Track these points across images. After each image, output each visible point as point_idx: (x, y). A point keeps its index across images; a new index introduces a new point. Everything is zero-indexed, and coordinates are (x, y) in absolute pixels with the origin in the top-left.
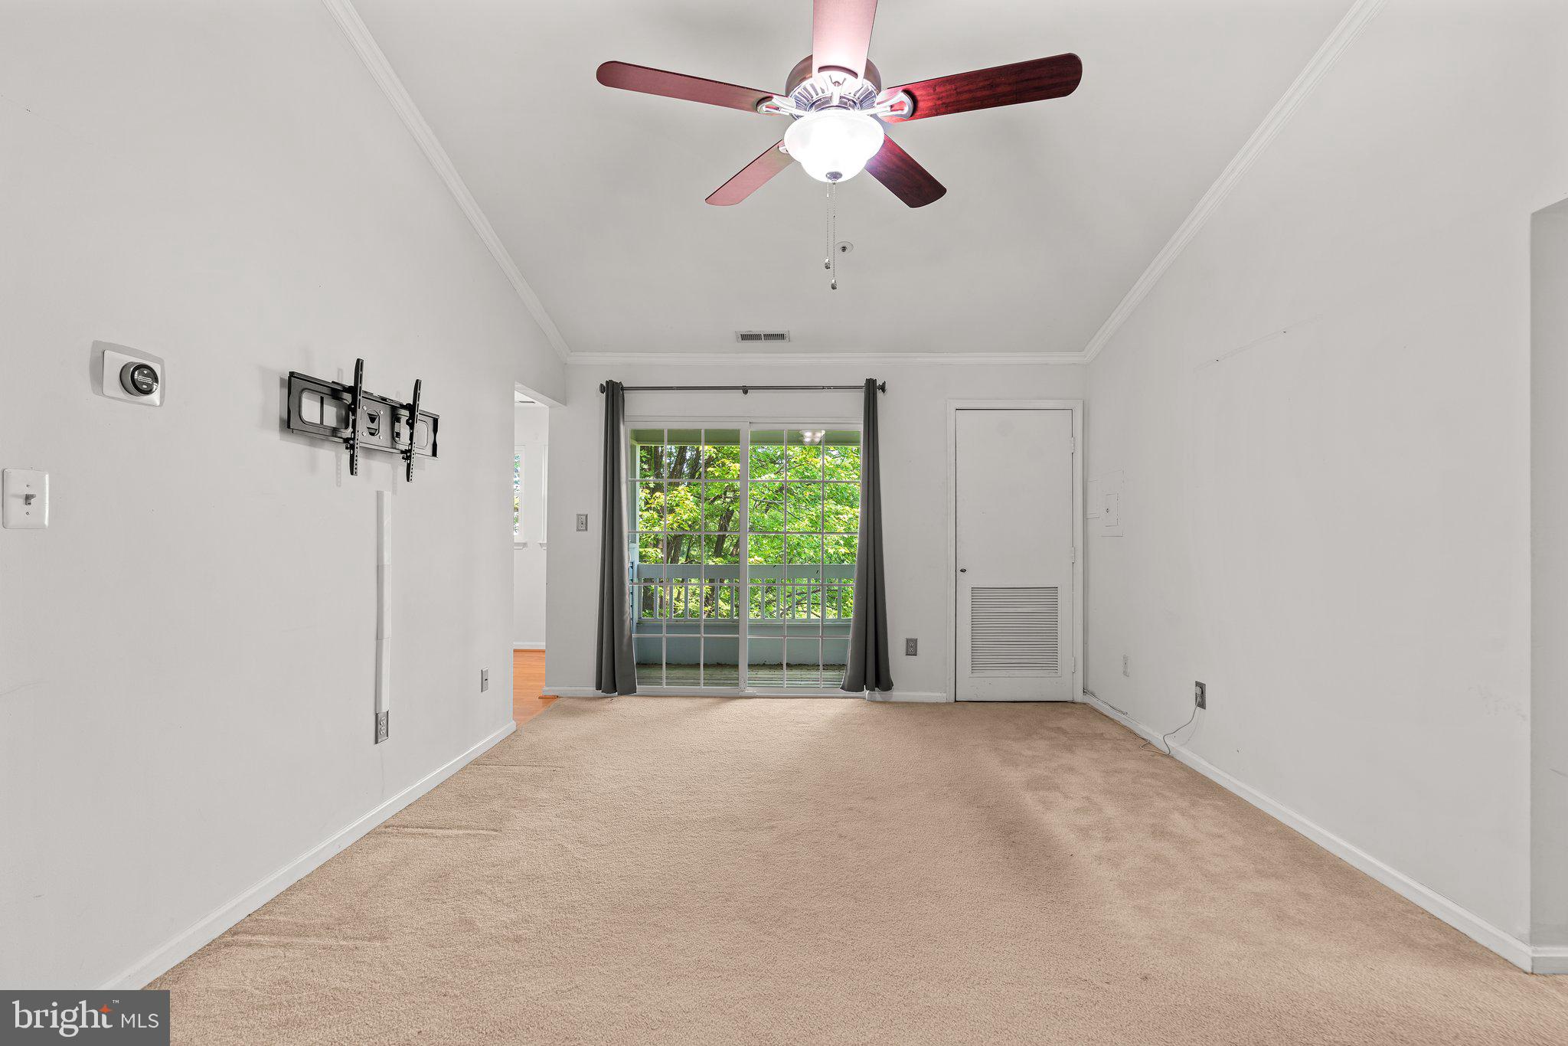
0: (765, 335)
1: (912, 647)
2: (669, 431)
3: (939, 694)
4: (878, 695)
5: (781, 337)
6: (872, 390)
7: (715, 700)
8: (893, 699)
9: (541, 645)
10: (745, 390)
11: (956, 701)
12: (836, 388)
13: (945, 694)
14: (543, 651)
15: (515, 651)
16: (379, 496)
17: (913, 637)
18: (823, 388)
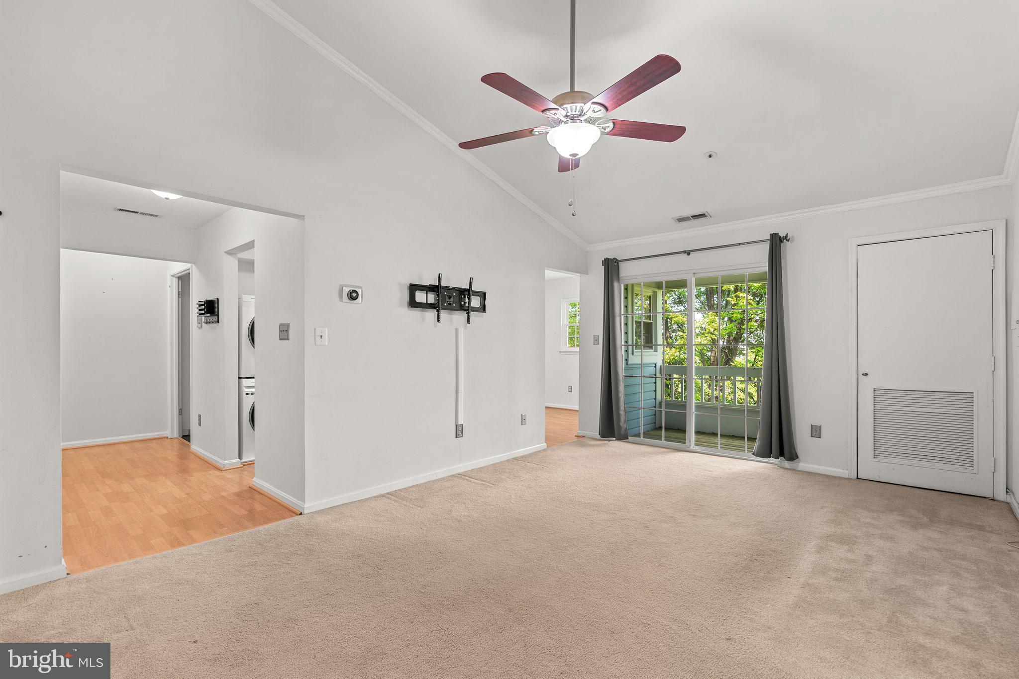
0: (692, 217)
1: (816, 432)
2: (666, 282)
3: (842, 471)
4: (787, 464)
5: (703, 215)
6: (777, 242)
7: (669, 450)
8: (799, 469)
9: (577, 407)
10: (688, 253)
11: (858, 478)
12: (748, 243)
13: (847, 472)
14: (578, 411)
15: (546, 407)
16: (457, 330)
17: (818, 424)
18: (739, 244)
